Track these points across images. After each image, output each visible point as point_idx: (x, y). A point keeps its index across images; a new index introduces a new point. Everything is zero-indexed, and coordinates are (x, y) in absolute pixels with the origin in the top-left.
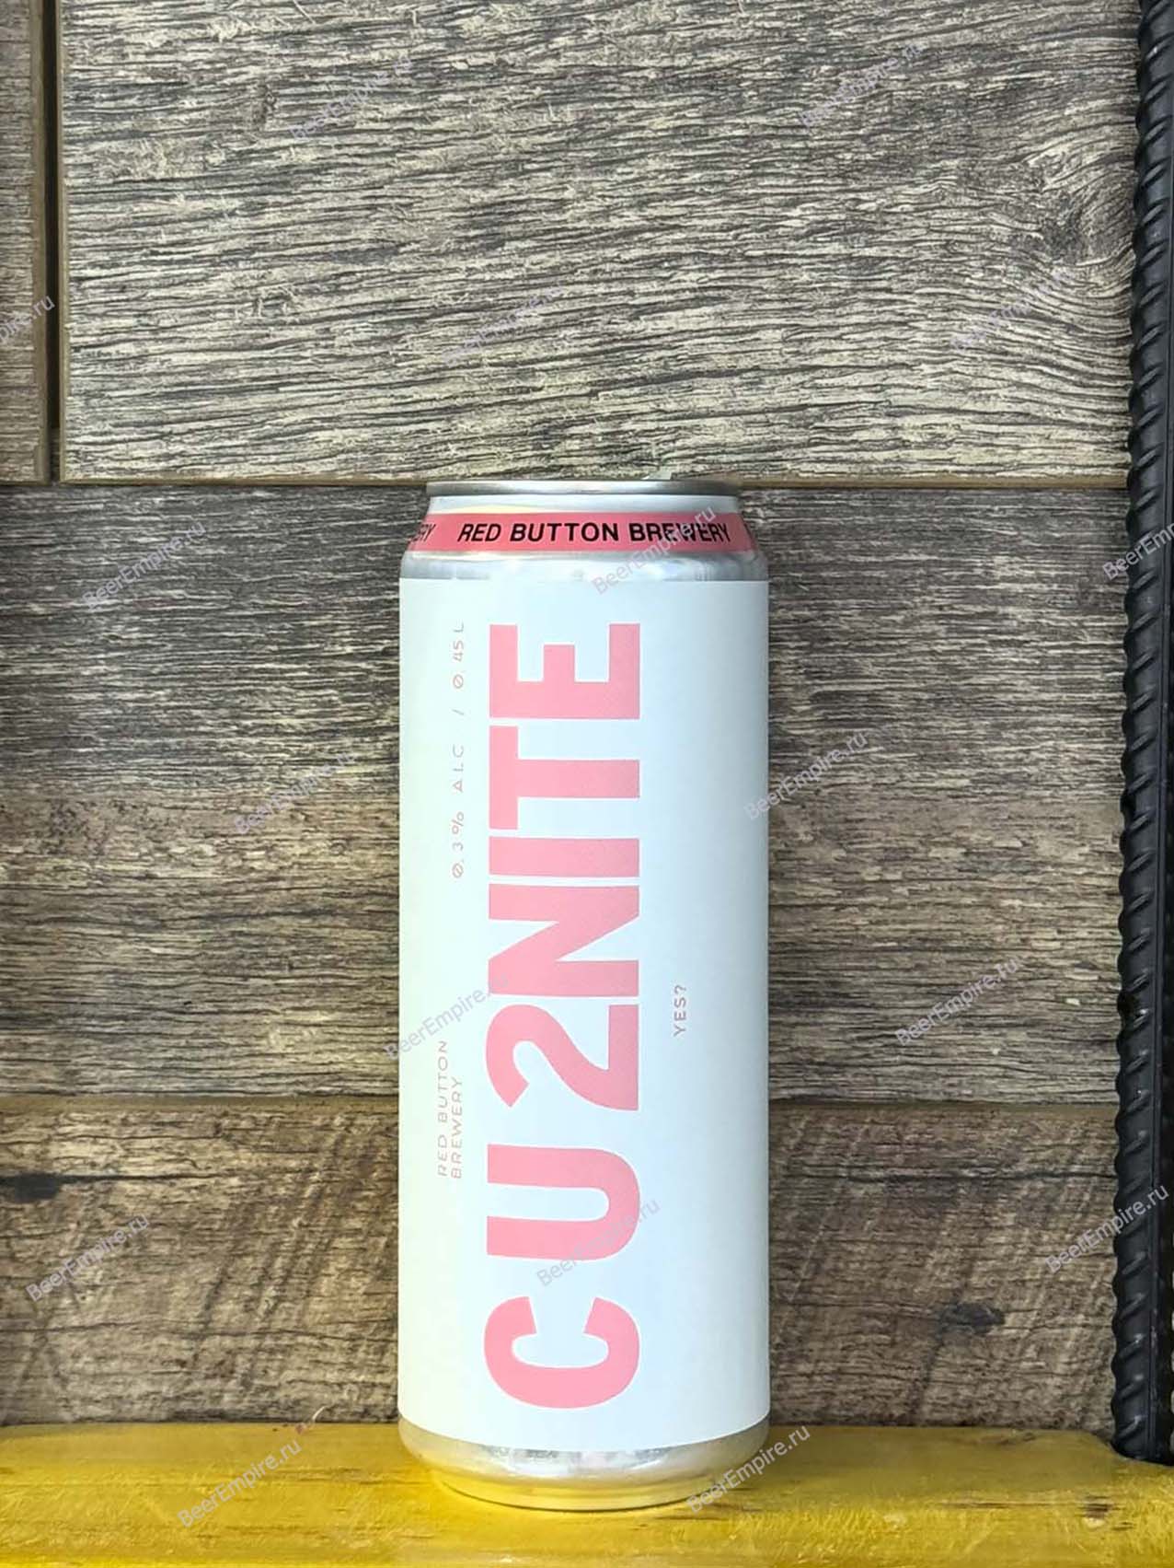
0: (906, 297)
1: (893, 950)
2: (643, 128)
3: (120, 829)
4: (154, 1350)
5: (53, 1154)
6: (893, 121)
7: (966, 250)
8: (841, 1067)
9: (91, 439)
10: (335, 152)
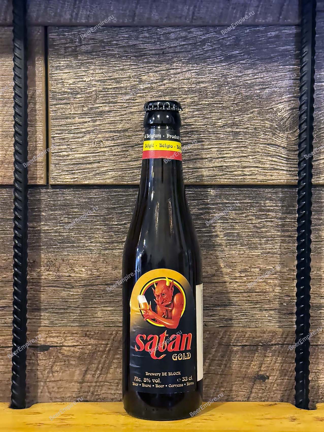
0: (246, 141)
1: (243, 292)
2: (185, 102)
3: (63, 265)
4: (71, 386)
5: (48, 341)
6: (242, 100)
7: (260, 130)
9: (56, 174)
10: (113, 107)
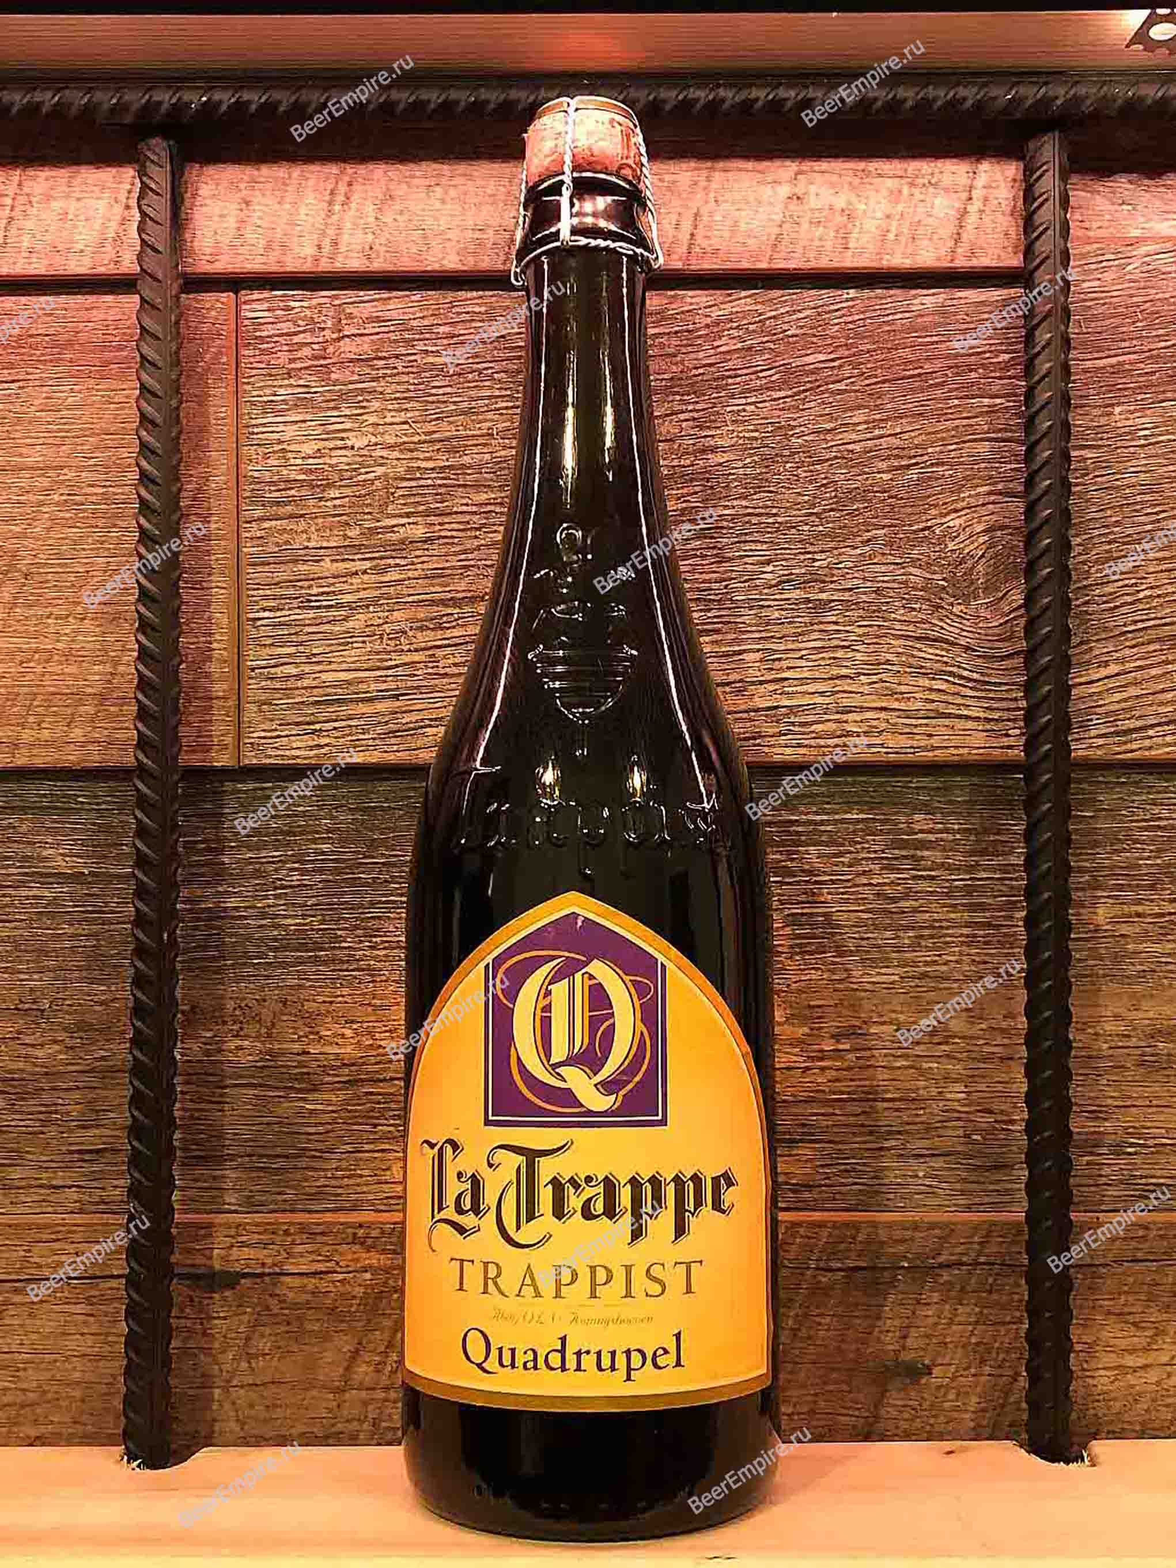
0: (849, 628)
1: (844, 1100)
3: (285, 1018)
4: (308, 1401)
5: (234, 1257)
6: (837, 503)
7: (891, 594)
8: (809, 1187)
10: (438, 527)
